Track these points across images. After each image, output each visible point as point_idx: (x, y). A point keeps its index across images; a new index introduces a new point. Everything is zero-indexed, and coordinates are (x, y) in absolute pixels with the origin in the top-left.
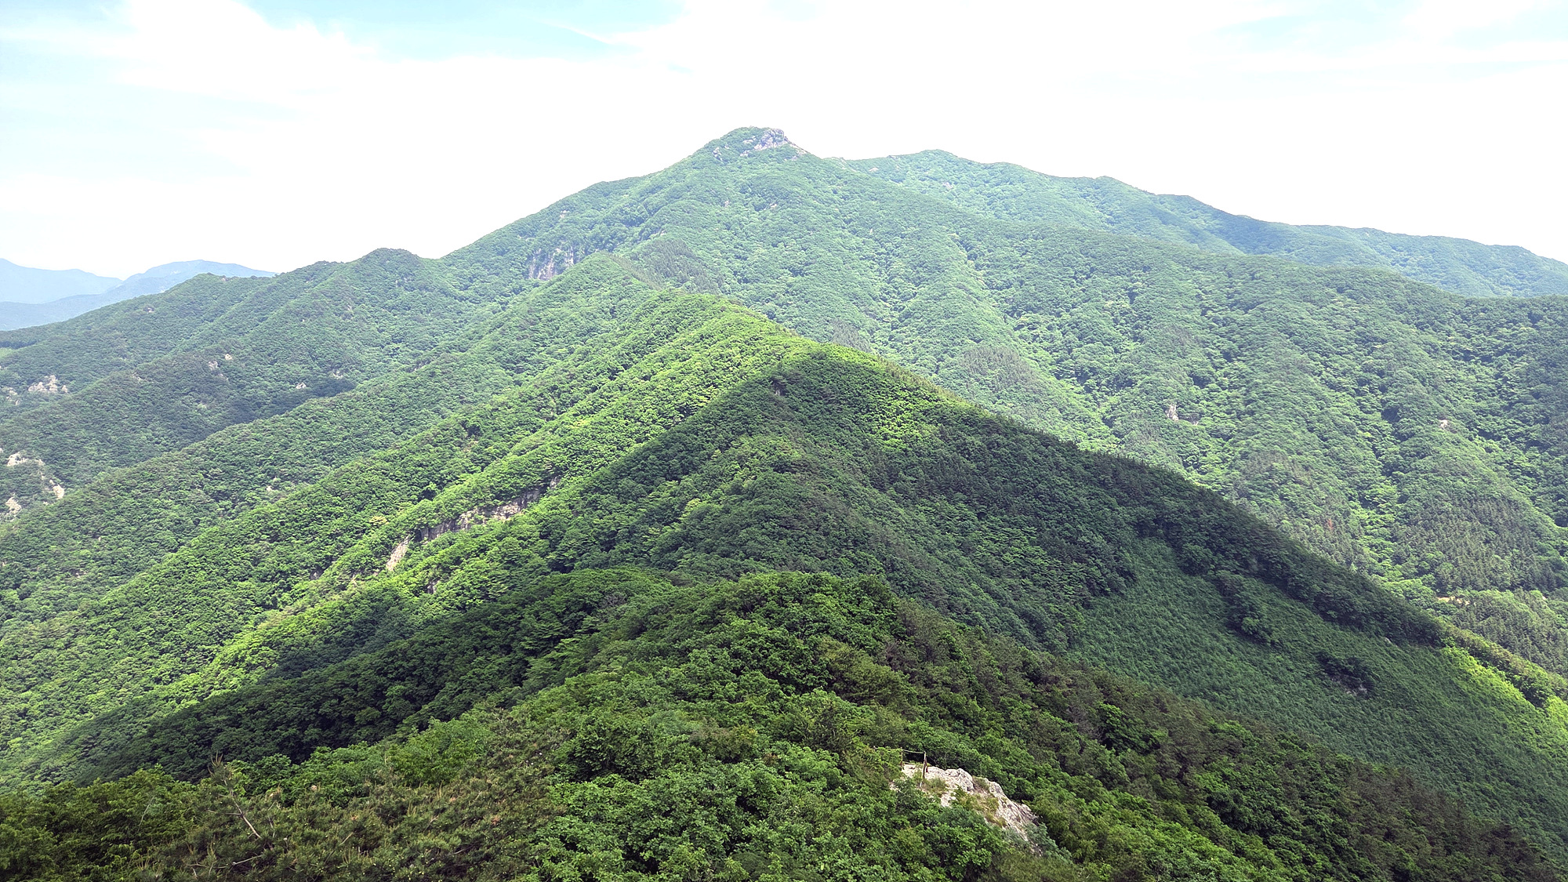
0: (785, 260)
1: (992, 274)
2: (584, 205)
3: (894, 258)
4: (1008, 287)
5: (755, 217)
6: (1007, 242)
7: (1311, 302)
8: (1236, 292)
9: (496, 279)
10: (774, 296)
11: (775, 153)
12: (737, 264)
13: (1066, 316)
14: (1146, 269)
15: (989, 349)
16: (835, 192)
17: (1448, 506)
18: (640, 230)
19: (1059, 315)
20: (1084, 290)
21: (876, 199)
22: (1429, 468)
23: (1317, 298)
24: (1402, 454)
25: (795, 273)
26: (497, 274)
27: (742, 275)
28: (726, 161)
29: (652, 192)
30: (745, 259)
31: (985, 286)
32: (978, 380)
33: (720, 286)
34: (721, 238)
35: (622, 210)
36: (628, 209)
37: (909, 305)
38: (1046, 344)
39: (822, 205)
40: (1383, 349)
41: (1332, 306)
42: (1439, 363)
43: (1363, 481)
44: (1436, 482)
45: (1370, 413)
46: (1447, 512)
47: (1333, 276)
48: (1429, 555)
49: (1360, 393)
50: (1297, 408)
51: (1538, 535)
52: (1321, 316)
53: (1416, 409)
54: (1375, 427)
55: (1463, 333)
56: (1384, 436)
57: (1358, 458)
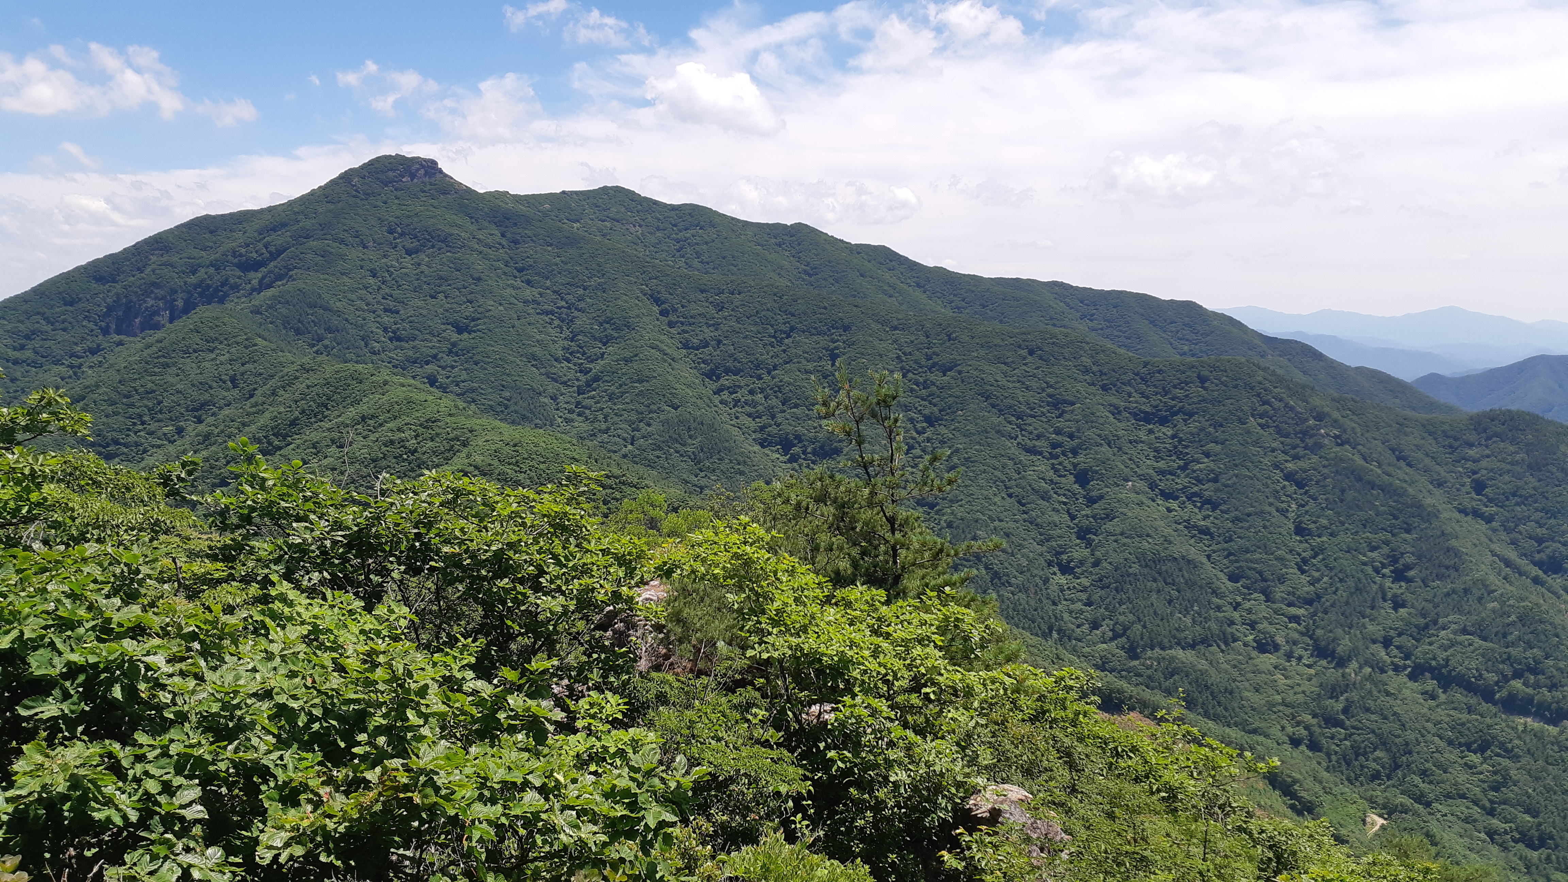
0: (447, 314)
1: (687, 332)
2: (184, 244)
3: (576, 314)
4: (704, 347)
5: (408, 261)
6: (701, 296)
7: (1005, 363)
8: (934, 353)
9: (61, 336)
10: (435, 357)
11: (429, 187)
12: (387, 319)
13: (766, 377)
14: (846, 328)
15: (688, 416)
16: (503, 235)
17: (1135, 568)
18: (260, 275)
19: (760, 378)
20: (784, 351)
21: (551, 245)
22: (1118, 531)
23: (1010, 360)
24: (1094, 517)
25: (460, 331)
26: (64, 330)
27: (394, 332)
28: (368, 194)
29: (274, 229)
30: (397, 312)
31: (680, 345)
32: (677, 452)
33: (366, 345)
34: (366, 288)
35: (234, 252)
36: (243, 250)
37: (596, 367)
38: (748, 409)
39: (489, 251)
40: (1072, 411)
41: (1024, 367)
42: (1122, 425)
43: (1060, 546)
44: (1124, 545)
45: (1065, 476)
46: (1135, 575)
47: (1024, 337)
48: (1122, 618)
49: (1053, 456)
50: (997, 473)
51: (1214, 592)
52: (1015, 378)
53: (1104, 472)
54: (1069, 491)
55: (1142, 394)
56: (1077, 499)
57: (1054, 522)
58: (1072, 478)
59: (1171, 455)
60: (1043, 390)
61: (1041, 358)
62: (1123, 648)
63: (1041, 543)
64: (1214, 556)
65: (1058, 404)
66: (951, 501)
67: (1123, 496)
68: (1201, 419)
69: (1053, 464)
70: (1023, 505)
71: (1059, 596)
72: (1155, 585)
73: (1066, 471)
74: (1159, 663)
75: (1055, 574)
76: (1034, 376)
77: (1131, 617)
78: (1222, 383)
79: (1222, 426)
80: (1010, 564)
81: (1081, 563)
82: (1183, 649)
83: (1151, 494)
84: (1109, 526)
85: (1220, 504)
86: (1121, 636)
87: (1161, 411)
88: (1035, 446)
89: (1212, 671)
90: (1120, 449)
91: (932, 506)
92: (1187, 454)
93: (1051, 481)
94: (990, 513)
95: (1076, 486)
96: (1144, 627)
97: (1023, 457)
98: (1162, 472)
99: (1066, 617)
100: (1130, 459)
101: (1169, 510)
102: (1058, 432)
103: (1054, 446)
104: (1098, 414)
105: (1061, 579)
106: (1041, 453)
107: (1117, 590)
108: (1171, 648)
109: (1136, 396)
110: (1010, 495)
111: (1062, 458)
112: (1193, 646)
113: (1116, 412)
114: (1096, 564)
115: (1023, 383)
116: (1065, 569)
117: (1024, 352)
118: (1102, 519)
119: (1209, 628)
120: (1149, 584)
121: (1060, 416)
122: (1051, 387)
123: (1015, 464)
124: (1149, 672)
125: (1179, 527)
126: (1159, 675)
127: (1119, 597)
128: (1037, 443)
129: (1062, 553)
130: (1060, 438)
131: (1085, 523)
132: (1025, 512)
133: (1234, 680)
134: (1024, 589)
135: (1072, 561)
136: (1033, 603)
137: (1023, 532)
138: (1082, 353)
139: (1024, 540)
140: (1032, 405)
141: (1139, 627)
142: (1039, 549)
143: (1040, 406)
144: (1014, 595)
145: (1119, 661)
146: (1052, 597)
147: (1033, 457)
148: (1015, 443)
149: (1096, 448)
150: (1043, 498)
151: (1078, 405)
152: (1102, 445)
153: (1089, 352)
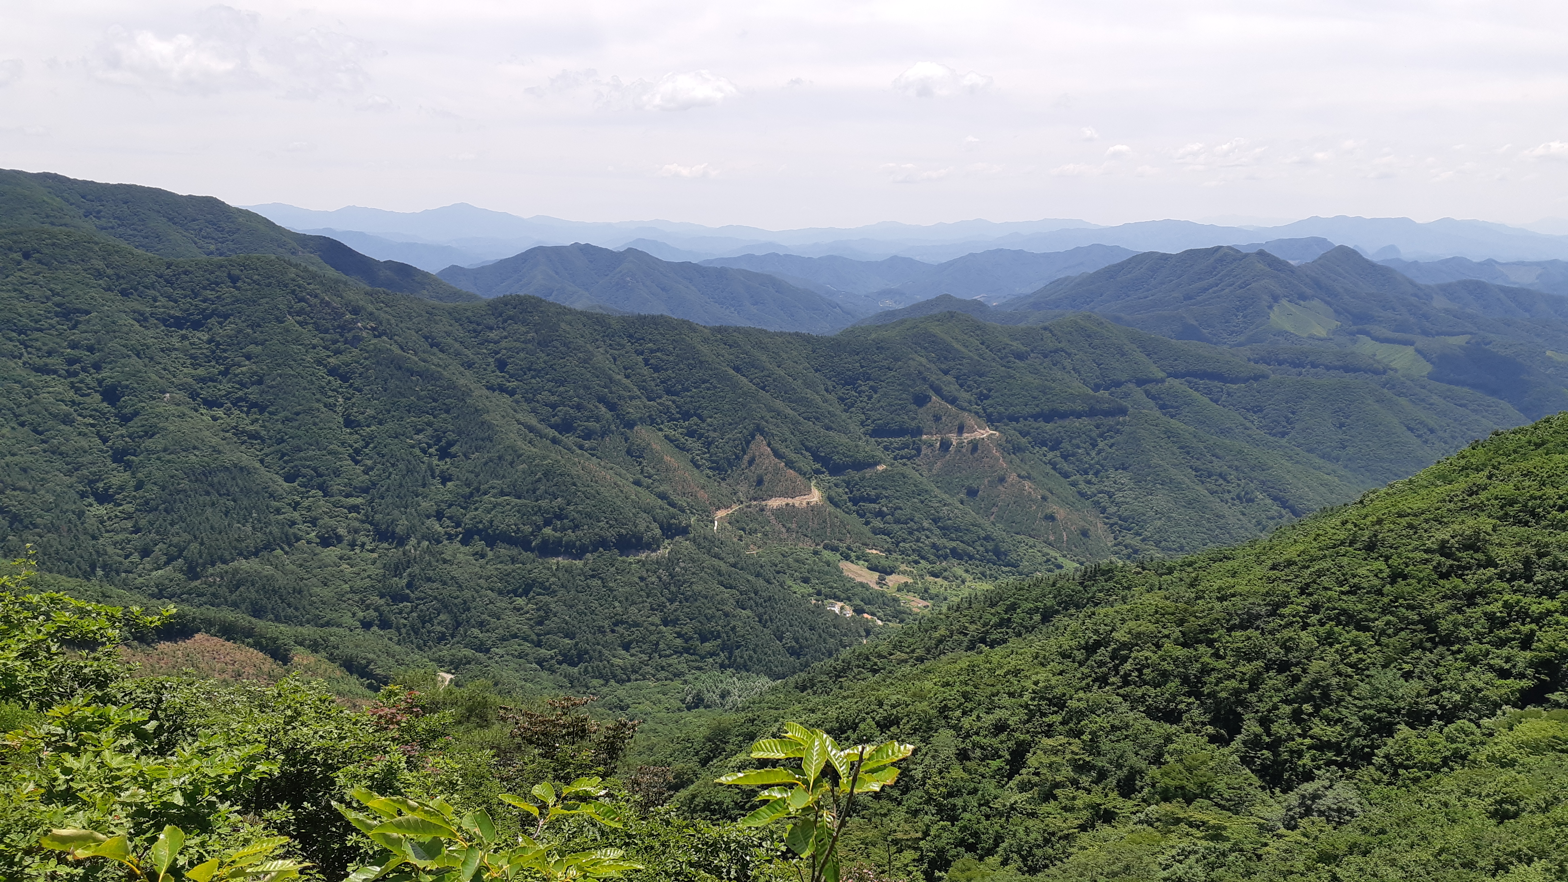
17: (185, 484)
22: (159, 447)
24: (129, 437)
40: (88, 322)
41: (20, 273)
42: (150, 333)
43: (94, 474)
44: (169, 461)
45: (88, 395)
46: (185, 491)
47: (15, 238)
48: (175, 540)
49: (70, 374)
51: (271, 495)
52: (10, 287)
53: (136, 385)
54: (96, 410)
55: (170, 298)
56: (108, 419)
57: (82, 448)
58: (98, 397)
59: (210, 361)
60: (48, 298)
61: (40, 262)
62: (181, 571)
63: (69, 473)
64: (268, 459)
65: (67, 314)
67: (161, 410)
68: (237, 320)
69: (72, 383)
70: (40, 433)
71: (98, 528)
72: (208, 498)
73: (89, 388)
74: (222, 578)
75: (91, 505)
76: (34, 283)
77: (186, 536)
78: (254, 282)
79: (259, 326)
80: (32, 503)
81: (121, 488)
82: (246, 558)
83: (193, 404)
84: (148, 443)
85: (268, 406)
86: (177, 558)
87: (192, 314)
88: (46, 365)
89: (278, 575)
90: (151, 359)
92: (227, 358)
93: (73, 402)
95: (105, 404)
96: (202, 544)
97: (33, 378)
98: (202, 380)
99: (110, 550)
100: (165, 369)
101: (215, 419)
102: (74, 346)
103: (71, 362)
104: (120, 322)
105: (101, 510)
106: (55, 372)
107: (166, 510)
108: (233, 560)
109: (163, 300)
110: (22, 424)
111: (82, 375)
112: (256, 554)
113: (142, 319)
114: (139, 486)
115: (22, 292)
116: (103, 498)
117: (17, 256)
118: (140, 437)
119: (271, 533)
120: (202, 499)
121: (75, 327)
122: (58, 294)
123: (24, 387)
124: (212, 590)
125: (227, 435)
126: (223, 590)
127: (169, 518)
128: (48, 361)
129: (97, 481)
130: (77, 353)
131: (120, 444)
132: (43, 442)
133: (302, 579)
134: (53, 528)
135: (110, 487)
136: (67, 542)
137: (45, 464)
138: (91, 254)
139: (47, 473)
140: (36, 317)
141: (197, 545)
142: (68, 480)
143: (47, 318)
144: (41, 537)
145: (178, 585)
146: (90, 531)
147: (45, 377)
148: (20, 362)
149: (123, 360)
150: (64, 423)
151: (94, 314)
152: (129, 356)
153: (100, 253)
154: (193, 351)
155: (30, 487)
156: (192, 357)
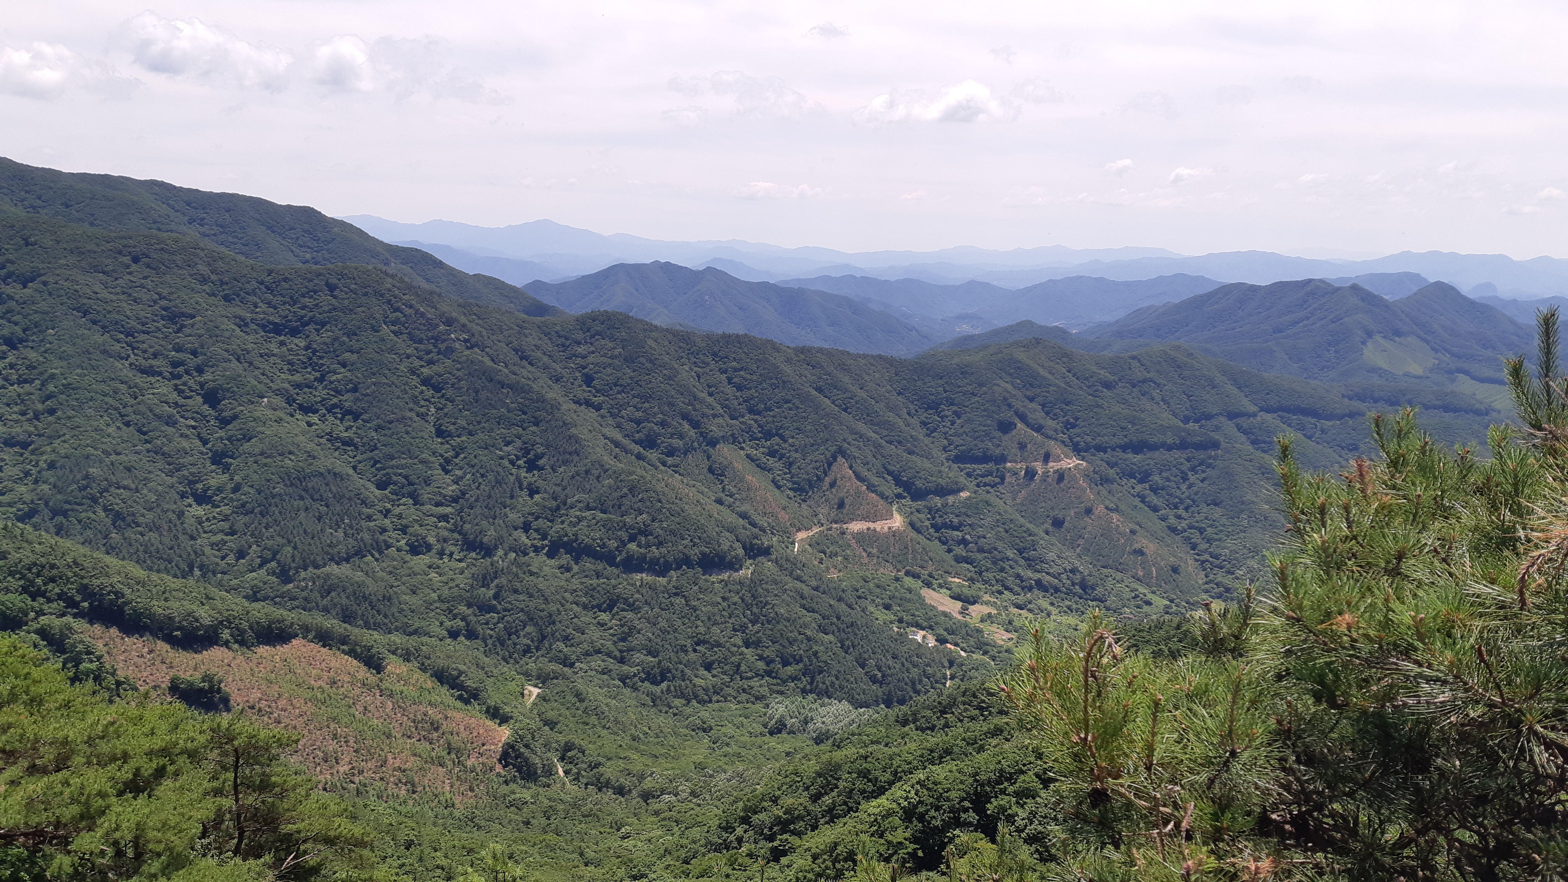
17: (280, 488)
22: (257, 450)
23: (109, 268)
24: (228, 439)
41: (129, 277)
42: (251, 338)
43: (193, 475)
44: (266, 465)
45: (190, 397)
46: (280, 495)
47: (125, 242)
48: (269, 543)
50: (106, 399)
51: (363, 502)
52: (118, 290)
53: (236, 389)
54: (197, 413)
55: (269, 304)
56: (208, 421)
57: (184, 449)
58: (200, 400)
59: (306, 368)
60: (155, 302)
61: (148, 266)
62: (274, 573)
63: (170, 474)
64: (360, 466)
65: (174, 317)
66: (50, 437)
67: (258, 414)
68: (334, 328)
70: (145, 434)
71: (197, 529)
72: (302, 503)
73: (192, 391)
74: (314, 583)
75: (190, 506)
76: (142, 286)
77: (280, 540)
78: (352, 291)
79: (356, 334)
80: (135, 502)
81: (220, 490)
82: (338, 564)
83: (290, 409)
84: (246, 446)
85: (361, 414)
86: (269, 561)
87: (290, 321)
88: (152, 366)
89: (369, 581)
90: (251, 364)
91: (25, 445)
92: (323, 365)
93: (176, 404)
94: (104, 447)
95: (206, 407)
96: (295, 548)
97: (140, 379)
98: (298, 386)
99: (207, 550)
100: (263, 374)
101: (310, 424)
102: (178, 349)
103: (175, 364)
104: (223, 327)
105: (199, 511)
106: (160, 374)
107: (261, 513)
108: (325, 565)
109: (263, 307)
110: (127, 424)
112: (347, 560)
113: (243, 324)
114: (236, 489)
115: (130, 295)
116: (202, 499)
117: (126, 260)
118: (238, 440)
119: (362, 539)
120: (296, 503)
122: (165, 298)
123: (130, 388)
124: (304, 594)
125: (321, 440)
126: (316, 595)
127: (265, 521)
128: (154, 362)
129: (196, 482)
130: (181, 356)
131: (219, 446)
132: (147, 442)
133: (392, 587)
134: (154, 527)
136: (166, 541)
137: (148, 464)
138: (197, 260)
139: (150, 472)
140: (144, 320)
141: (289, 549)
142: (169, 480)
143: (154, 321)
144: (143, 535)
145: (271, 588)
146: (189, 532)
147: (150, 379)
148: (127, 363)
149: (224, 364)
150: (167, 424)
151: (198, 318)
152: (230, 360)
153: (205, 259)
154: (291, 357)
155: (133, 486)
156: (290, 363)
